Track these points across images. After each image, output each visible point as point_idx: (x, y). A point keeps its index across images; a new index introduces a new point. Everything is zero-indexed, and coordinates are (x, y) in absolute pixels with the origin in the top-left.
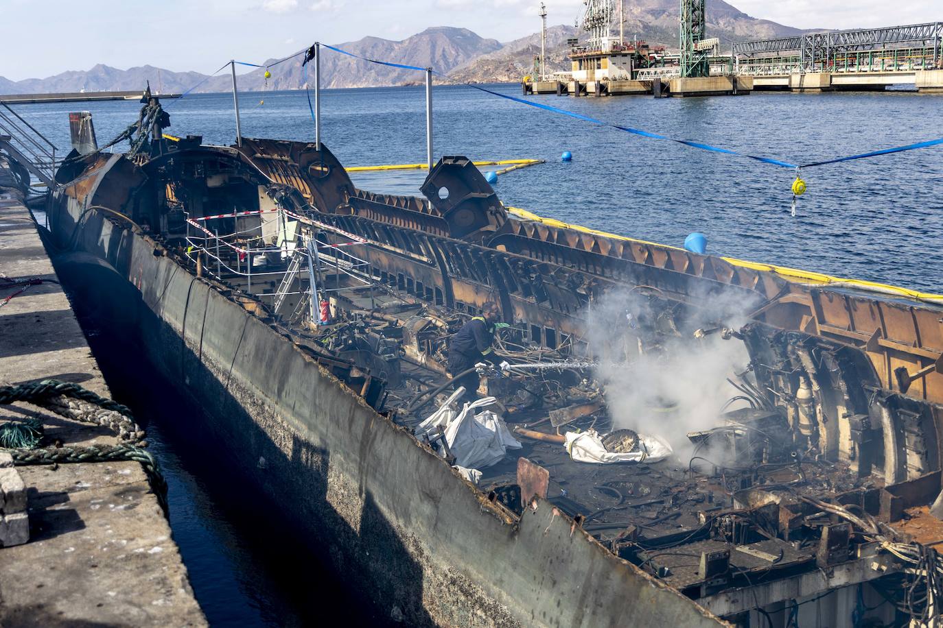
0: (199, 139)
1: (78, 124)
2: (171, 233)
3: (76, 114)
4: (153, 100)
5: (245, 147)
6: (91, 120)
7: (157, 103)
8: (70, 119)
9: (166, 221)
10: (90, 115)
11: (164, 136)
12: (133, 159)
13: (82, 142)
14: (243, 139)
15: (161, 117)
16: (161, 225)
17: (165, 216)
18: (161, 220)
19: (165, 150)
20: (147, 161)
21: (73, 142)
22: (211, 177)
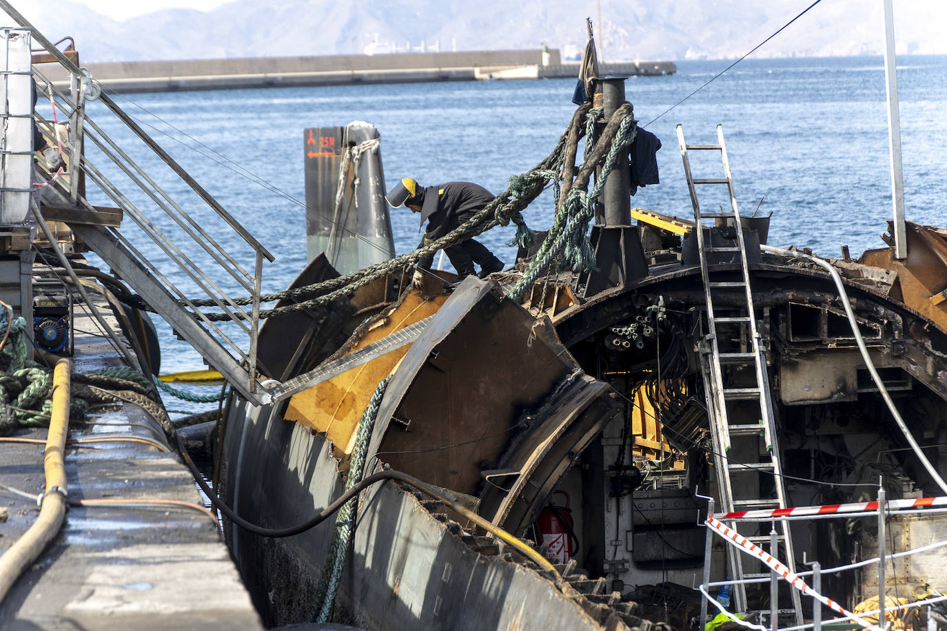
0: (757, 227)
1: (330, 167)
2: (643, 565)
3: (326, 132)
4: (607, 88)
5: (916, 257)
6: (377, 154)
7: (619, 99)
8: (308, 148)
9: (625, 522)
10: (376, 135)
11: (636, 215)
12: (522, 297)
13: (341, 230)
14: (910, 227)
15: (631, 148)
16: (610, 535)
17: (626, 504)
18: (610, 517)
19: (638, 264)
20: (573, 307)
21: (313, 229)
22: (793, 366)
